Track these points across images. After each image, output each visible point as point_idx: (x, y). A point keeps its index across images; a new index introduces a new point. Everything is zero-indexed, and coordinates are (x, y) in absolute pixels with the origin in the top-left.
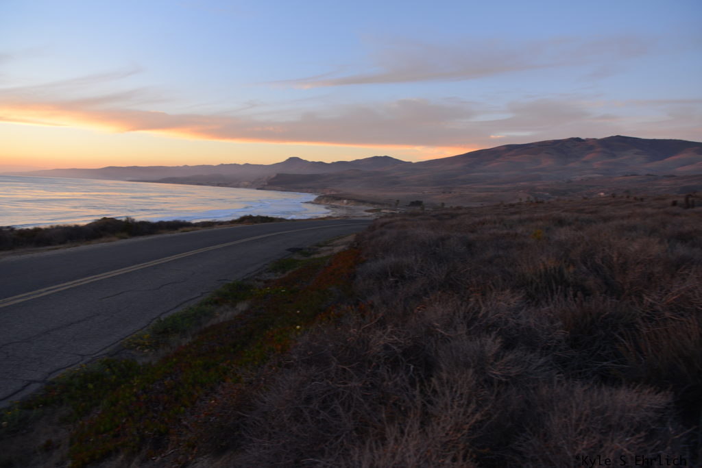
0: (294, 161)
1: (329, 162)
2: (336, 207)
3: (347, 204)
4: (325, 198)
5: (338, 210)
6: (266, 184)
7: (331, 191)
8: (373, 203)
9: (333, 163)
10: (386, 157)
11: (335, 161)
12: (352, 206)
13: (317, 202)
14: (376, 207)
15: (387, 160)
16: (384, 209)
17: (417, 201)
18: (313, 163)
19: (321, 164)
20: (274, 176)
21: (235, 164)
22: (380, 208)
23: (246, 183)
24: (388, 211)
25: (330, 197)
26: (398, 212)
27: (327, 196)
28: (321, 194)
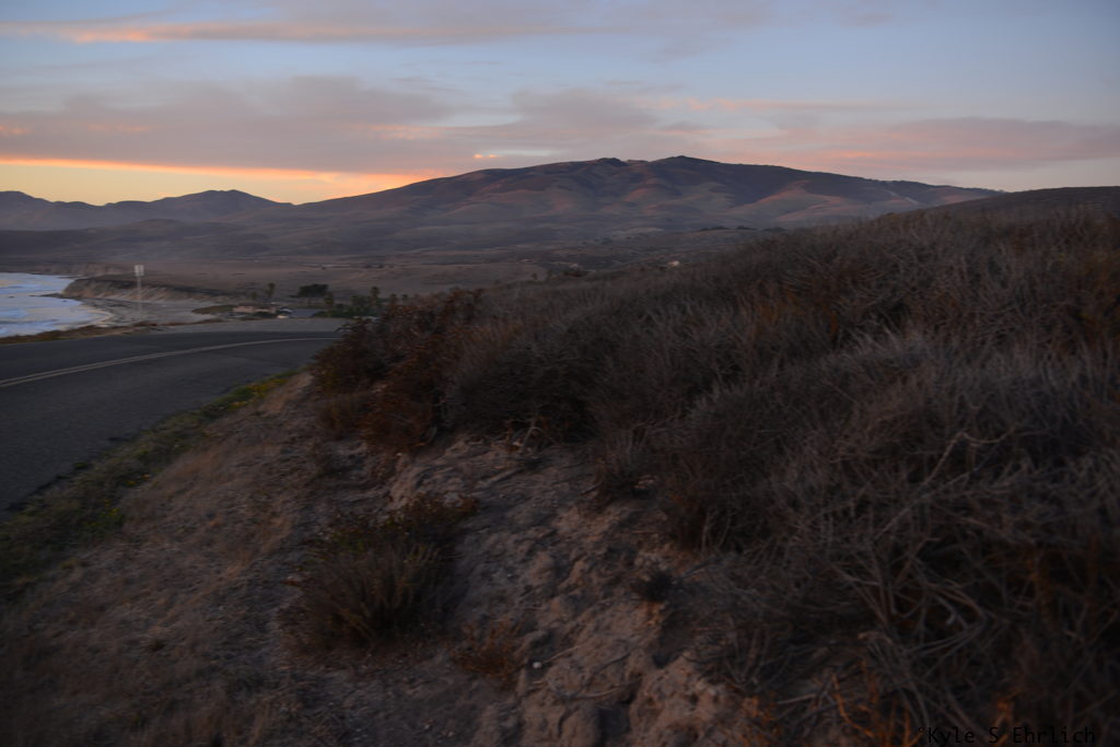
2: (120, 304)
3: (151, 295)
4: (93, 285)
5: (124, 311)
8: (212, 293)
9: (108, 205)
10: (234, 194)
11: (113, 201)
12: (161, 300)
13: (72, 293)
14: (220, 301)
16: (242, 305)
17: (315, 286)
22: (231, 303)
24: (250, 310)
25: (105, 281)
26: (273, 311)
27: (97, 280)
28: (81, 276)
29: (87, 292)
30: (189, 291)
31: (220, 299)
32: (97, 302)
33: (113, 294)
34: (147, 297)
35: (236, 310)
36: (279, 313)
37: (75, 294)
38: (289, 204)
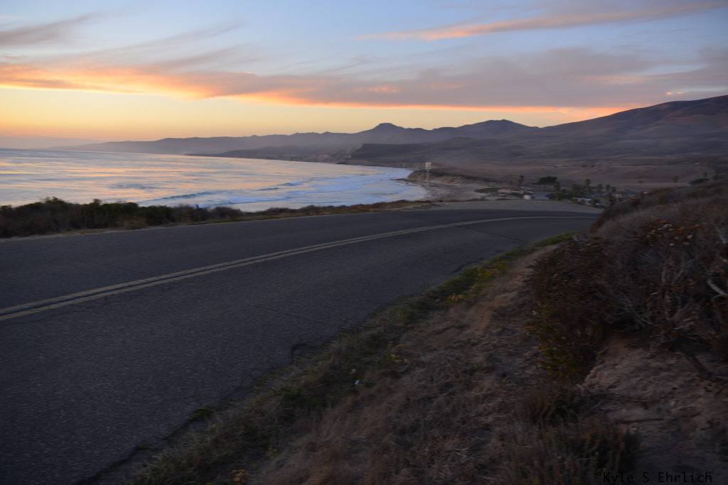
0: (385, 128)
1: (430, 128)
2: (436, 186)
3: (452, 181)
4: (423, 174)
5: (437, 189)
6: (350, 157)
8: (487, 180)
9: (435, 129)
10: (504, 121)
11: (438, 127)
12: (458, 184)
13: (411, 180)
14: (491, 185)
15: (505, 124)
16: (504, 188)
17: (549, 178)
18: (410, 130)
19: (419, 130)
20: (360, 146)
21: (313, 134)
22: (497, 186)
23: (326, 156)
24: (508, 191)
25: (430, 172)
26: (522, 192)
28: (417, 169)
29: (419, 179)
31: (491, 184)
32: (424, 184)
33: (432, 180)
34: (449, 182)
35: (499, 191)
36: (526, 194)
37: (413, 179)
38: (536, 127)
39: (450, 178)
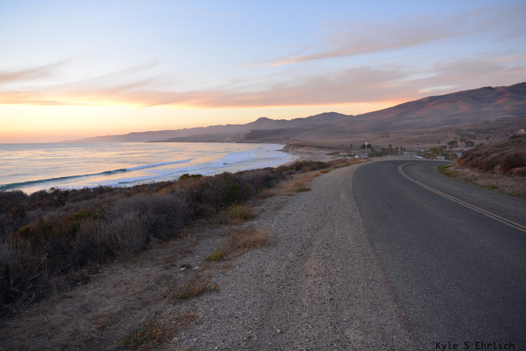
0: (263, 120)
2: (301, 153)
7: (294, 141)
8: (330, 148)
9: (292, 120)
11: (294, 118)
12: (313, 151)
15: (333, 115)
16: (341, 152)
19: (283, 121)
20: (249, 132)
21: (220, 125)
22: (336, 151)
23: (229, 139)
24: (345, 154)
25: (295, 145)
26: (353, 154)
27: (293, 145)
28: (287, 144)
29: (290, 149)
30: (322, 148)
31: (332, 150)
32: (293, 152)
33: (298, 149)
34: (309, 150)
35: (340, 154)
36: (355, 155)
37: (286, 150)
38: (352, 115)
39: (308, 148)
